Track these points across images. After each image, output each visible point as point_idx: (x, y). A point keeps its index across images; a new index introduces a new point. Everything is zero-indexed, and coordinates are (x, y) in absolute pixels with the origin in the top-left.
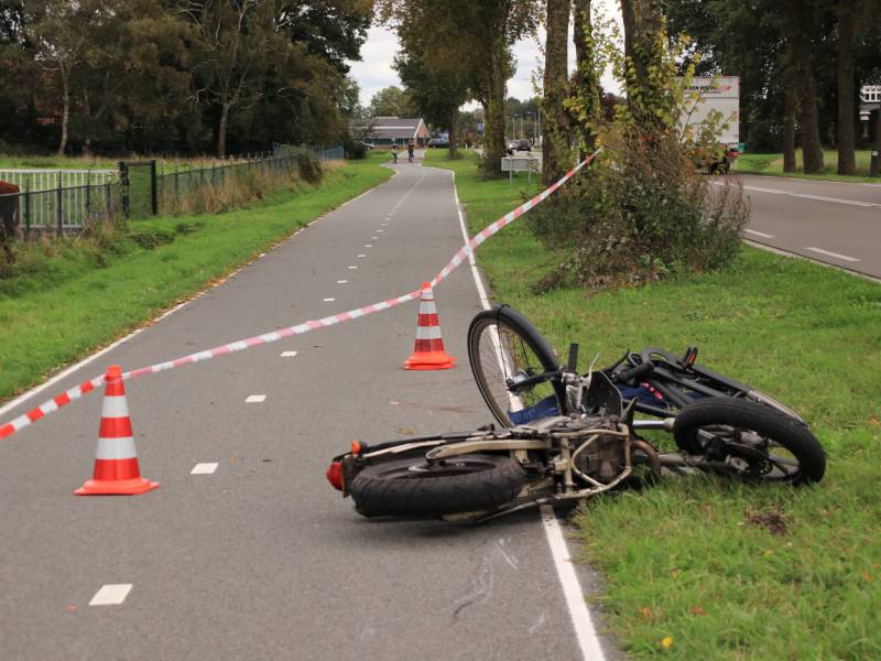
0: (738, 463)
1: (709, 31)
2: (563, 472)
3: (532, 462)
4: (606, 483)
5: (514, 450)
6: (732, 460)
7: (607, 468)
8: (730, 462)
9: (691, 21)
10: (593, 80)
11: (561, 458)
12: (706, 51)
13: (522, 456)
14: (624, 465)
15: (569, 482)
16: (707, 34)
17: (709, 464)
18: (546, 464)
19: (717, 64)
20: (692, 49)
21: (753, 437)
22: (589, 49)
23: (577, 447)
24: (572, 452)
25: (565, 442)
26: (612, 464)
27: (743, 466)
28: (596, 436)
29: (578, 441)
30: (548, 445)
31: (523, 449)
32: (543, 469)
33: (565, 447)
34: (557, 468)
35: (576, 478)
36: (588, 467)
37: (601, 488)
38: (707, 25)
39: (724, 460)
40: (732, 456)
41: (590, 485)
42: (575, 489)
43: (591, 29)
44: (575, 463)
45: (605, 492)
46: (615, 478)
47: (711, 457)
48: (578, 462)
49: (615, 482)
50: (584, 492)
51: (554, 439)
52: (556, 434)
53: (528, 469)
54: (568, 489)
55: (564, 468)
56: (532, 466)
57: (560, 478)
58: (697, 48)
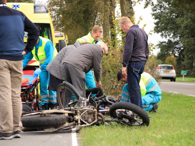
0: (126, 120)
1: (178, 29)
2: (78, 119)
3: (69, 116)
4: (89, 123)
5: (65, 113)
6: (124, 119)
7: (90, 120)
8: (124, 120)
9: (171, 25)
10: (115, 35)
11: (77, 116)
12: (176, 37)
13: (67, 115)
14: (95, 119)
15: (79, 122)
16: (177, 30)
17: (118, 120)
18: (73, 117)
19: (181, 42)
20: (171, 36)
21: (130, 113)
22: (114, 24)
23: (82, 113)
24: (80, 114)
25: (79, 111)
26: (92, 119)
27: (127, 121)
28: (87, 110)
29: (82, 112)
30: (74, 112)
31: (67, 113)
32: (72, 118)
33: (78, 113)
34: (76, 118)
35: (81, 121)
36: (85, 119)
37: (88, 124)
38: (177, 27)
39: (122, 119)
40: (125, 118)
41: (85, 124)
42: (81, 124)
43: (115, 18)
44: (81, 117)
45: (89, 126)
46: (92, 122)
47: (119, 118)
48: (82, 117)
49: (92, 123)
50: (83, 125)
51: (75, 110)
52: (76, 109)
53: (68, 118)
54: (79, 124)
55: (78, 118)
56: (69, 117)
57: (77, 121)
58: (173, 36)
